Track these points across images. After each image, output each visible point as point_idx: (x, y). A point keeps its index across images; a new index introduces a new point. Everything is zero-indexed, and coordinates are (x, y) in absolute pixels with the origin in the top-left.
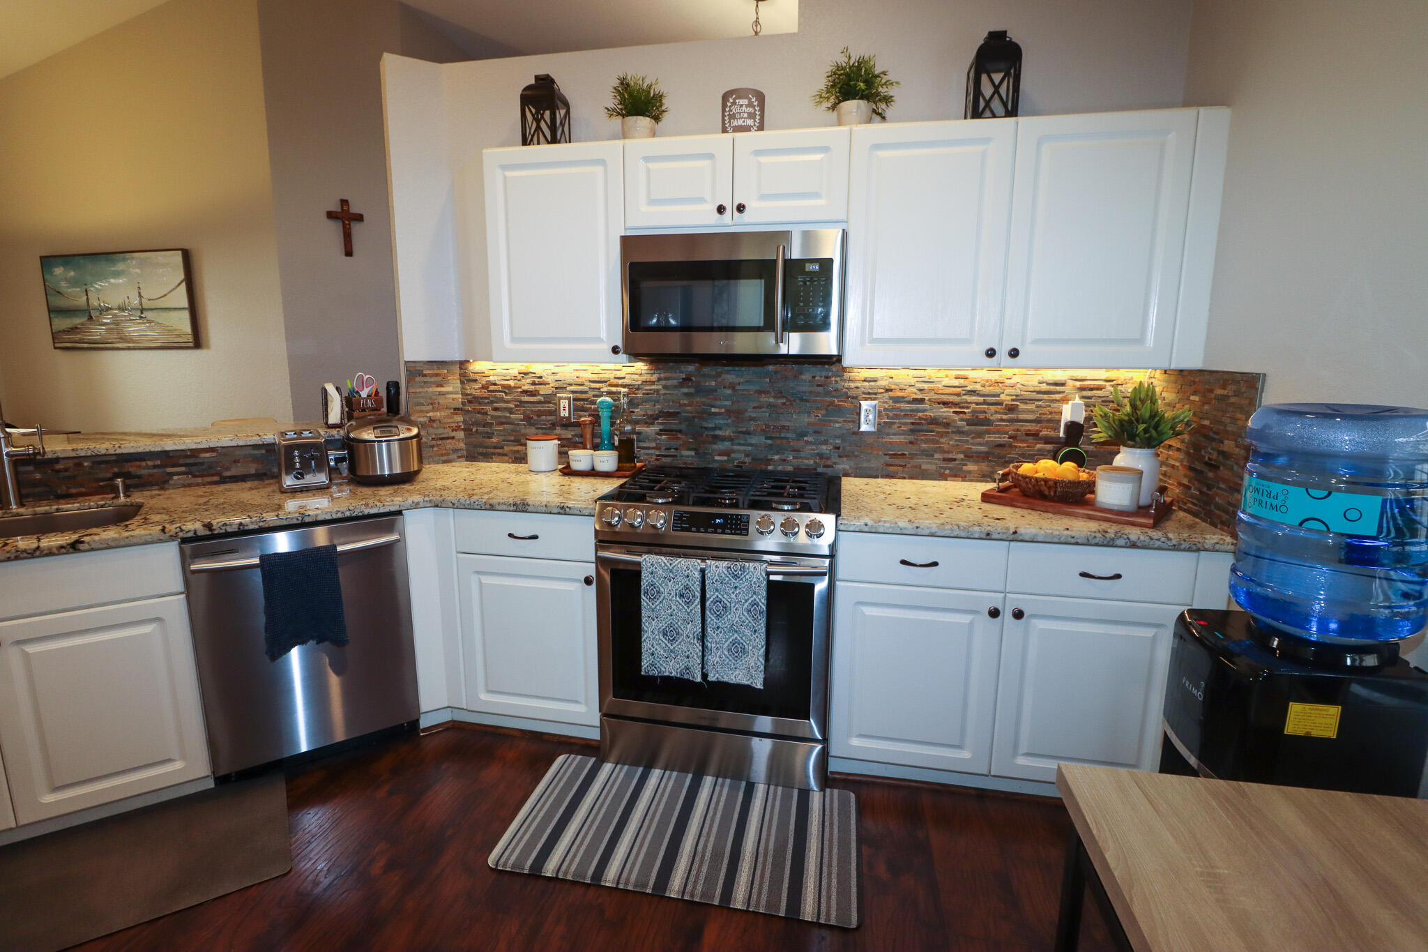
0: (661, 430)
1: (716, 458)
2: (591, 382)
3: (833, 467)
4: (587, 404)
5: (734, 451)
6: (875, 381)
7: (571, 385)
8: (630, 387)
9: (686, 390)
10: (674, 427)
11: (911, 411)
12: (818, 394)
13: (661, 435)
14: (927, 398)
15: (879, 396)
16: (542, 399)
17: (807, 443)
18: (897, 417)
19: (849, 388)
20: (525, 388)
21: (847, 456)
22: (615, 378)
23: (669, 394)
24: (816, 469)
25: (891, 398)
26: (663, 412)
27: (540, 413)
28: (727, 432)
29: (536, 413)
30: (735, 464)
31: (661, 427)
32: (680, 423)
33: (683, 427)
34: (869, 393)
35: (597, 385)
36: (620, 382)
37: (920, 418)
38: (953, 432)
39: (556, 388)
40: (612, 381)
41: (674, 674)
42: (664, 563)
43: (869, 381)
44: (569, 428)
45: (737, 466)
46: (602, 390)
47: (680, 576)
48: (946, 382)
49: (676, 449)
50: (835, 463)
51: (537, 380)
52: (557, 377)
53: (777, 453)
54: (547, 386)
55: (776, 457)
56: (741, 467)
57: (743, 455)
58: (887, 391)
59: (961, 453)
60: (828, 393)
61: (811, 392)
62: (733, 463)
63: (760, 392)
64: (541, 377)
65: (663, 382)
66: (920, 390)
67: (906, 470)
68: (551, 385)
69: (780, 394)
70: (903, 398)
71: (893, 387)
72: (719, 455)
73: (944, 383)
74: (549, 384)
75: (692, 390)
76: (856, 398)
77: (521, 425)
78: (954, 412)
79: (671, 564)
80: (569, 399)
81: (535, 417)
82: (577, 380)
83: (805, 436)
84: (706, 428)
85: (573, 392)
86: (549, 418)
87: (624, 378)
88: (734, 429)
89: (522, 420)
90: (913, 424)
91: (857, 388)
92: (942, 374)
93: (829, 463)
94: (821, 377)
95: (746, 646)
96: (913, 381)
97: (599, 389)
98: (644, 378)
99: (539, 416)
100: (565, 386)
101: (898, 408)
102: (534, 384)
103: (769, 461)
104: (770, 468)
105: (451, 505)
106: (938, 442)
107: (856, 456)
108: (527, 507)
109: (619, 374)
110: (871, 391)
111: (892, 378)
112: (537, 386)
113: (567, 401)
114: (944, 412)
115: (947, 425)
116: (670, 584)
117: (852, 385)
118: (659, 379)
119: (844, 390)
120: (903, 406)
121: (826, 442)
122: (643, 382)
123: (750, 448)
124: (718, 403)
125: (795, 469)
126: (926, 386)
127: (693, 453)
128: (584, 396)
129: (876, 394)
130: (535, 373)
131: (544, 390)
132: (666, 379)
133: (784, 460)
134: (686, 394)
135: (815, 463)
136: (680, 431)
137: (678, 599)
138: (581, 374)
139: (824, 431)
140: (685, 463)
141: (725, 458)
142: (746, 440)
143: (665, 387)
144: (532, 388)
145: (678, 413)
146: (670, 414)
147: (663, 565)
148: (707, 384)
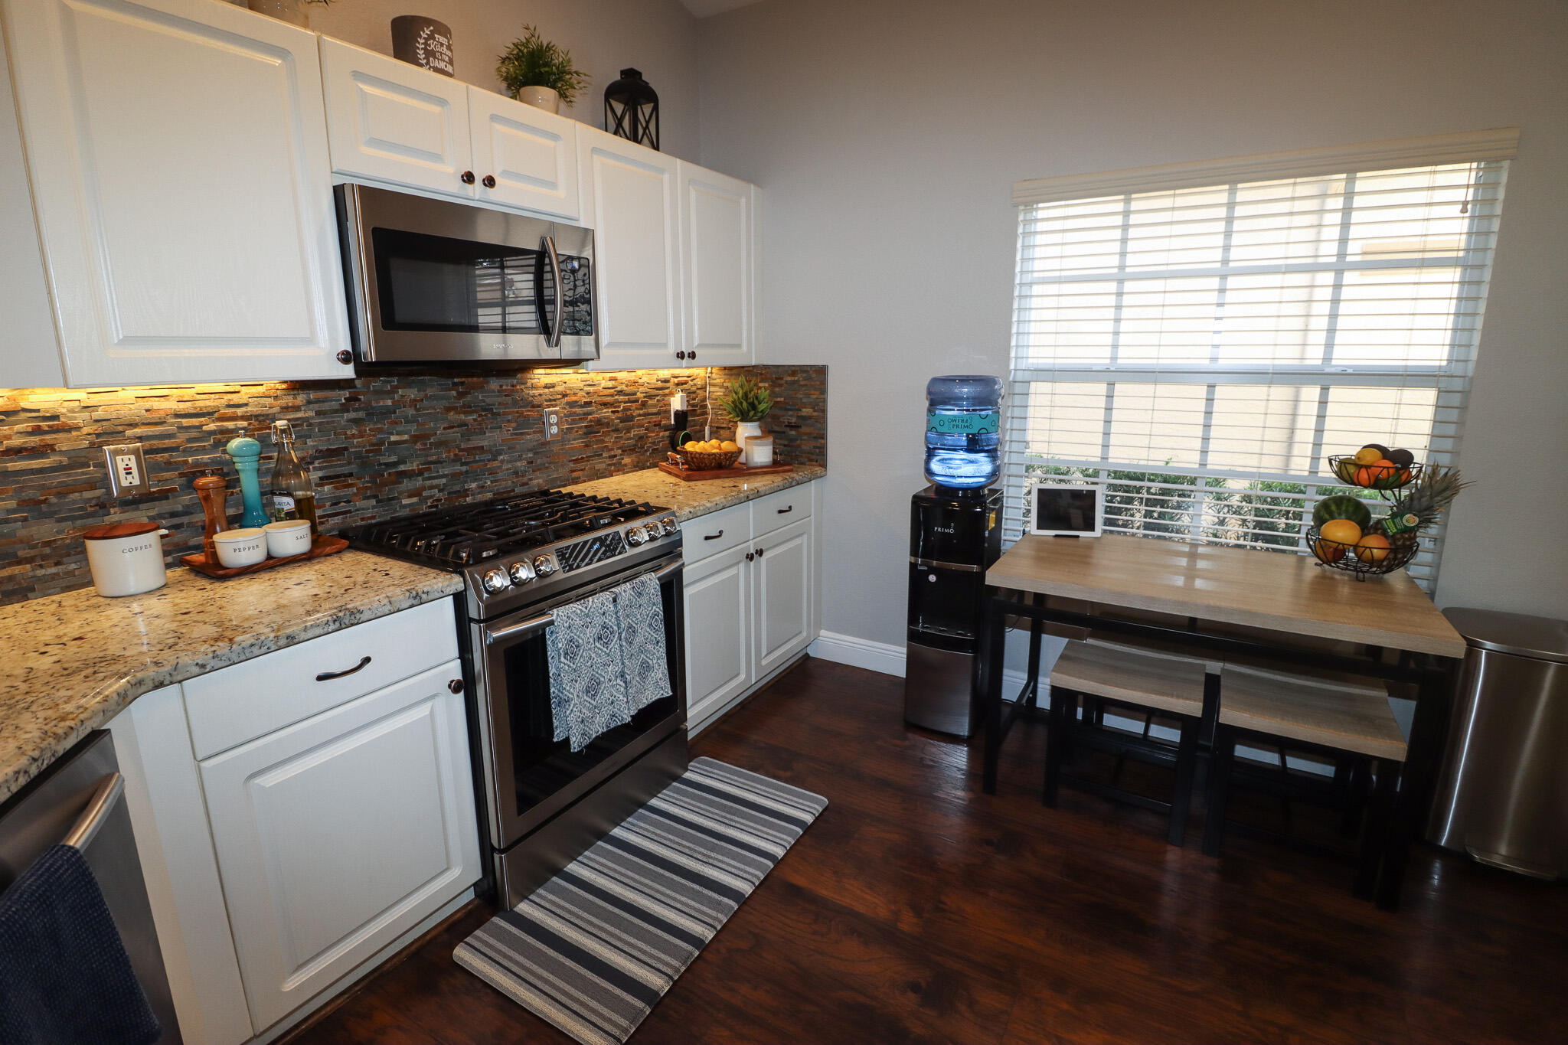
0: (321, 478)
1: (404, 502)
2: (177, 416)
3: (527, 484)
4: (179, 456)
5: (424, 489)
6: (553, 386)
7: (133, 425)
8: (261, 418)
9: (352, 415)
10: (339, 470)
11: (584, 414)
12: (506, 405)
13: (322, 485)
14: (593, 401)
15: (558, 402)
16: (65, 460)
17: (502, 461)
18: (574, 422)
19: (534, 396)
20: (17, 442)
21: (539, 470)
22: (229, 406)
23: (328, 422)
24: (514, 491)
25: (568, 403)
26: (321, 451)
27: (63, 491)
28: (412, 466)
29: (55, 490)
30: (429, 504)
31: (320, 474)
32: (349, 463)
33: (353, 468)
34: (550, 400)
35: (195, 421)
36: (240, 411)
37: (591, 421)
38: (613, 431)
39: (98, 435)
40: (222, 411)
41: (601, 731)
42: (580, 609)
43: (549, 388)
44: (141, 506)
45: (431, 507)
46: (205, 428)
47: (597, 617)
48: (604, 384)
49: (348, 502)
50: (531, 479)
51: (44, 424)
52: (99, 414)
53: (475, 480)
54: (74, 433)
55: (474, 485)
56: (436, 506)
57: (436, 490)
58: (565, 395)
59: (618, 449)
60: (515, 403)
61: (500, 404)
62: (427, 503)
63: (448, 409)
64: (55, 417)
65: (317, 407)
66: (588, 393)
67: (586, 473)
68: (85, 430)
69: (467, 409)
70: (576, 402)
71: (568, 392)
72: (410, 496)
73: (603, 385)
74: (78, 428)
75: (361, 414)
76: (539, 406)
77: (16, 520)
78: (612, 412)
79: (586, 608)
80: (136, 452)
81: (53, 500)
82: (148, 415)
83: (501, 454)
84: (387, 465)
85: (140, 439)
86: (87, 495)
87: (246, 405)
88: (423, 459)
89: (14, 511)
90: (586, 426)
91: (540, 395)
92: (600, 377)
93: (525, 479)
94: (507, 386)
95: (651, 662)
96: (581, 385)
97: (200, 426)
98: (282, 402)
99: (60, 495)
100: (120, 428)
101: (575, 413)
102: (37, 431)
103: (465, 493)
104: (469, 499)
105: (196, 670)
106: (603, 441)
107: (547, 468)
108: (358, 616)
109: (235, 399)
110: (551, 397)
111: (565, 383)
112: (47, 437)
113: (133, 457)
114: (605, 413)
115: (608, 425)
116: (588, 631)
117: (536, 392)
118: (309, 402)
119: (530, 399)
120: (578, 410)
121: (520, 458)
122: (282, 408)
123: (444, 480)
124: (399, 428)
125: (494, 495)
126: (591, 389)
127: (373, 502)
128: (167, 443)
129: (555, 400)
130: (38, 411)
131: (64, 443)
132: (318, 401)
133: (483, 487)
134: (356, 422)
135: (513, 482)
136: (351, 475)
137: (597, 644)
138: (156, 404)
139: (518, 446)
140: (362, 519)
141: (415, 500)
142: (438, 472)
143: (318, 413)
144: (34, 441)
145: (346, 449)
146: (330, 454)
147: (579, 612)
148: (381, 404)
